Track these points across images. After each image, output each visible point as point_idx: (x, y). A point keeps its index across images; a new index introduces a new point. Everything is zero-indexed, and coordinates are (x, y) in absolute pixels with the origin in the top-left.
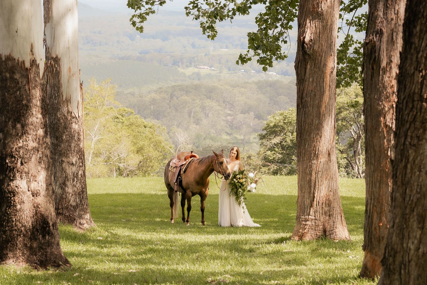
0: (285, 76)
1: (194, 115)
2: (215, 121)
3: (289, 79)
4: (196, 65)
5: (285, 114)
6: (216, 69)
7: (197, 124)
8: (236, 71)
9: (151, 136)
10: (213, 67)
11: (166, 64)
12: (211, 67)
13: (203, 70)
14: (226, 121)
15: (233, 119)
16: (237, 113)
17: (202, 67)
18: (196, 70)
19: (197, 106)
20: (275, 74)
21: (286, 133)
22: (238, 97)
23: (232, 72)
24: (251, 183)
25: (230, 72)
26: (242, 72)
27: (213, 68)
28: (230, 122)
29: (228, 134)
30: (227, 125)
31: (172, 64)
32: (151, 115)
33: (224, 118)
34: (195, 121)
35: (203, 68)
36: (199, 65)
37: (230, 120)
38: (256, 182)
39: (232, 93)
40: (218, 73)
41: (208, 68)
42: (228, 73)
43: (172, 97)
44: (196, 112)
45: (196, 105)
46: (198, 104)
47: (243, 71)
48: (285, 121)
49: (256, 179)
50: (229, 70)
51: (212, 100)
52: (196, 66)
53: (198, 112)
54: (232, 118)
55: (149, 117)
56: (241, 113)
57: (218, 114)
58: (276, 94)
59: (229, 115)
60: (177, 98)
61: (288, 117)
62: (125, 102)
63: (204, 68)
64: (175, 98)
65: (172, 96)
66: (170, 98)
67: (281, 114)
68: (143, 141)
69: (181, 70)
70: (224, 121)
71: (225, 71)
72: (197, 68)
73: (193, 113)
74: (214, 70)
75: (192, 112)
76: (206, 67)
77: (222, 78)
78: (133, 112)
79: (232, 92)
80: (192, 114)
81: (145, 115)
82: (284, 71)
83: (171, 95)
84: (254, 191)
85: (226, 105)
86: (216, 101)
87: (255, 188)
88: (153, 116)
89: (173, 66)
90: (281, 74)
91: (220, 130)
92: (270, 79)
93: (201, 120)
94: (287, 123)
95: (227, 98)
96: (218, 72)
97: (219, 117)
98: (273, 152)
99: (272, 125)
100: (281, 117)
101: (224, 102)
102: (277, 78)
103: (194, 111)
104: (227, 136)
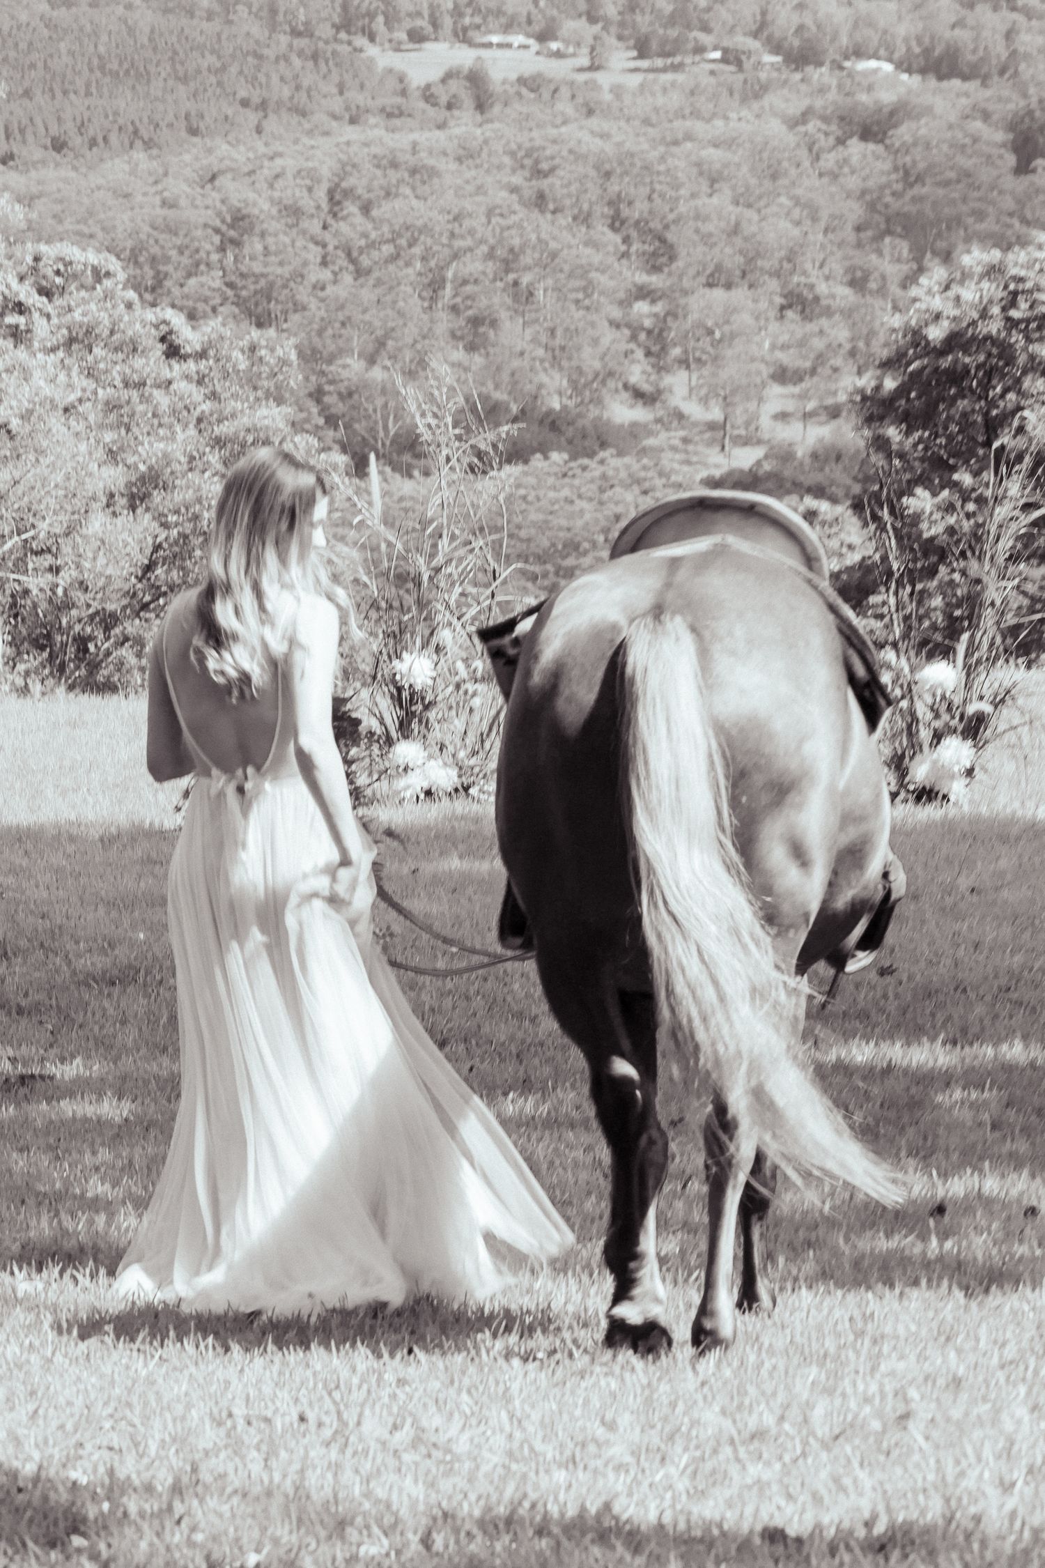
0: (941, 78)
1: (455, 296)
2: (567, 330)
3: (967, 95)
4: (465, 30)
5: (1014, 271)
6: (571, 50)
7: (471, 348)
8: (678, 59)
9: (206, 407)
10: (556, 39)
11: (301, 28)
12: (542, 37)
13: (499, 53)
14: (628, 326)
15: (668, 314)
16: (686, 283)
17: (495, 39)
18: (464, 57)
19: (471, 250)
20: (888, 67)
21: (1018, 381)
22: (693, 196)
23: (659, 62)
24: (938, 737)
25: (645, 64)
26: (714, 61)
27: (554, 46)
28: (649, 332)
29: (639, 395)
30: (632, 346)
31: (334, 25)
32: (225, 300)
33: (616, 313)
34: (460, 328)
35: (500, 46)
36: (478, 27)
37: (648, 323)
38: (974, 728)
39: (659, 173)
40: (581, 70)
41: (531, 42)
42: (636, 70)
43: (339, 203)
44: (465, 282)
45: (468, 242)
46: (479, 236)
47: (717, 55)
48: (1015, 314)
49: (971, 709)
50: (642, 50)
51: (554, 212)
52: (462, 36)
53: (476, 281)
54: (659, 308)
55: (214, 310)
56: (710, 285)
57: (585, 289)
58: (894, 177)
59: (643, 293)
60: (366, 209)
61: (1029, 285)
62: (86, 230)
63: (509, 46)
64: (351, 208)
65: (337, 197)
66: (325, 205)
67: (993, 271)
68: (162, 439)
69: (380, 57)
70: (616, 325)
71: (620, 58)
72: (471, 44)
73: (449, 286)
74: (558, 55)
75: (443, 280)
76: (518, 39)
77: (608, 97)
78: (111, 268)
79: (662, 168)
80: (448, 290)
81: (190, 303)
82: (937, 53)
83: (331, 194)
84: (957, 789)
85: (626, 240)
86: (575, 218)
87: (970, 772)
88: (237, 304)
89: (343, 35)
90: (923, 71)
91: (597, 375)
92: (863, 98)
93: (494, 323)
94: (1028, 321)
95: (630, 203)
96: (585, 61)
97: (588, 308)
98: (945, 493)
99: (936, 334)
100: (991, 289)
101: (616, 223)
102: (902, 90)
103: (455, 275)
104: (632, 407)
